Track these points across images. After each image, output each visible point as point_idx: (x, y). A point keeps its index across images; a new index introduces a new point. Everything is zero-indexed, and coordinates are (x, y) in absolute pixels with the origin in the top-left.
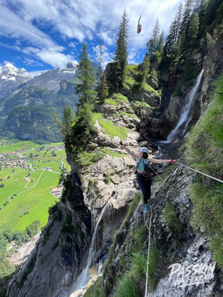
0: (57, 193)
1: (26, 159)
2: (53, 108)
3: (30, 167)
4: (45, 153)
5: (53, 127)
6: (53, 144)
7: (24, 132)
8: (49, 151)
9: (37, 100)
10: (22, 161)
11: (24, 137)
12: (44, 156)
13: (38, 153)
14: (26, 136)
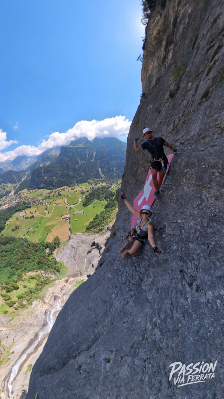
0: (66, 219)
1: (43, 200)
2: (56, 165)
3: (46, 204)
4: (54, 194)
5: (57, 177)
6: (58, 189)
7: (40, 183)
8: (56, 193)
9: (46, 162)
10: (41, 201)
11: (41, 187)
12: (54, 197)
13: (50, 195)
14: (42, 185)
